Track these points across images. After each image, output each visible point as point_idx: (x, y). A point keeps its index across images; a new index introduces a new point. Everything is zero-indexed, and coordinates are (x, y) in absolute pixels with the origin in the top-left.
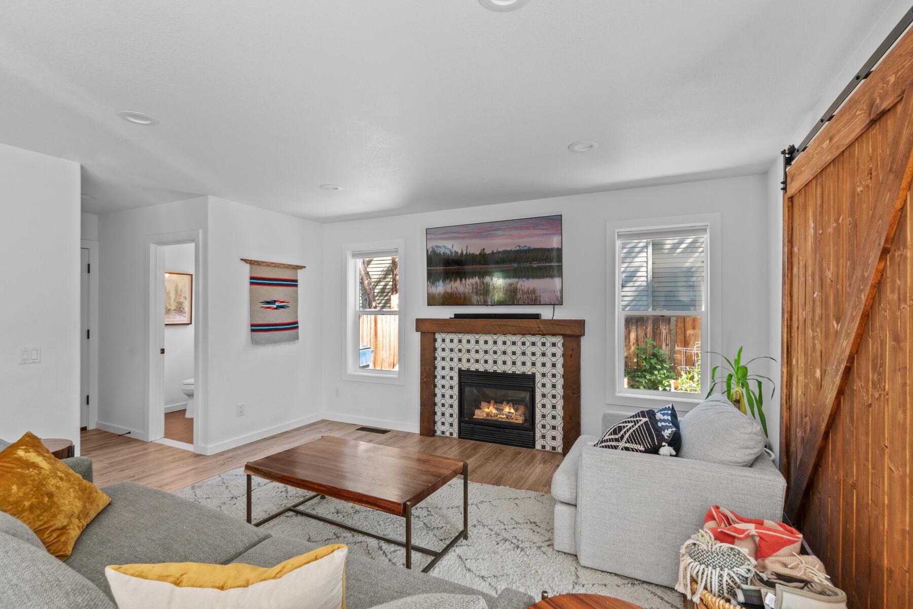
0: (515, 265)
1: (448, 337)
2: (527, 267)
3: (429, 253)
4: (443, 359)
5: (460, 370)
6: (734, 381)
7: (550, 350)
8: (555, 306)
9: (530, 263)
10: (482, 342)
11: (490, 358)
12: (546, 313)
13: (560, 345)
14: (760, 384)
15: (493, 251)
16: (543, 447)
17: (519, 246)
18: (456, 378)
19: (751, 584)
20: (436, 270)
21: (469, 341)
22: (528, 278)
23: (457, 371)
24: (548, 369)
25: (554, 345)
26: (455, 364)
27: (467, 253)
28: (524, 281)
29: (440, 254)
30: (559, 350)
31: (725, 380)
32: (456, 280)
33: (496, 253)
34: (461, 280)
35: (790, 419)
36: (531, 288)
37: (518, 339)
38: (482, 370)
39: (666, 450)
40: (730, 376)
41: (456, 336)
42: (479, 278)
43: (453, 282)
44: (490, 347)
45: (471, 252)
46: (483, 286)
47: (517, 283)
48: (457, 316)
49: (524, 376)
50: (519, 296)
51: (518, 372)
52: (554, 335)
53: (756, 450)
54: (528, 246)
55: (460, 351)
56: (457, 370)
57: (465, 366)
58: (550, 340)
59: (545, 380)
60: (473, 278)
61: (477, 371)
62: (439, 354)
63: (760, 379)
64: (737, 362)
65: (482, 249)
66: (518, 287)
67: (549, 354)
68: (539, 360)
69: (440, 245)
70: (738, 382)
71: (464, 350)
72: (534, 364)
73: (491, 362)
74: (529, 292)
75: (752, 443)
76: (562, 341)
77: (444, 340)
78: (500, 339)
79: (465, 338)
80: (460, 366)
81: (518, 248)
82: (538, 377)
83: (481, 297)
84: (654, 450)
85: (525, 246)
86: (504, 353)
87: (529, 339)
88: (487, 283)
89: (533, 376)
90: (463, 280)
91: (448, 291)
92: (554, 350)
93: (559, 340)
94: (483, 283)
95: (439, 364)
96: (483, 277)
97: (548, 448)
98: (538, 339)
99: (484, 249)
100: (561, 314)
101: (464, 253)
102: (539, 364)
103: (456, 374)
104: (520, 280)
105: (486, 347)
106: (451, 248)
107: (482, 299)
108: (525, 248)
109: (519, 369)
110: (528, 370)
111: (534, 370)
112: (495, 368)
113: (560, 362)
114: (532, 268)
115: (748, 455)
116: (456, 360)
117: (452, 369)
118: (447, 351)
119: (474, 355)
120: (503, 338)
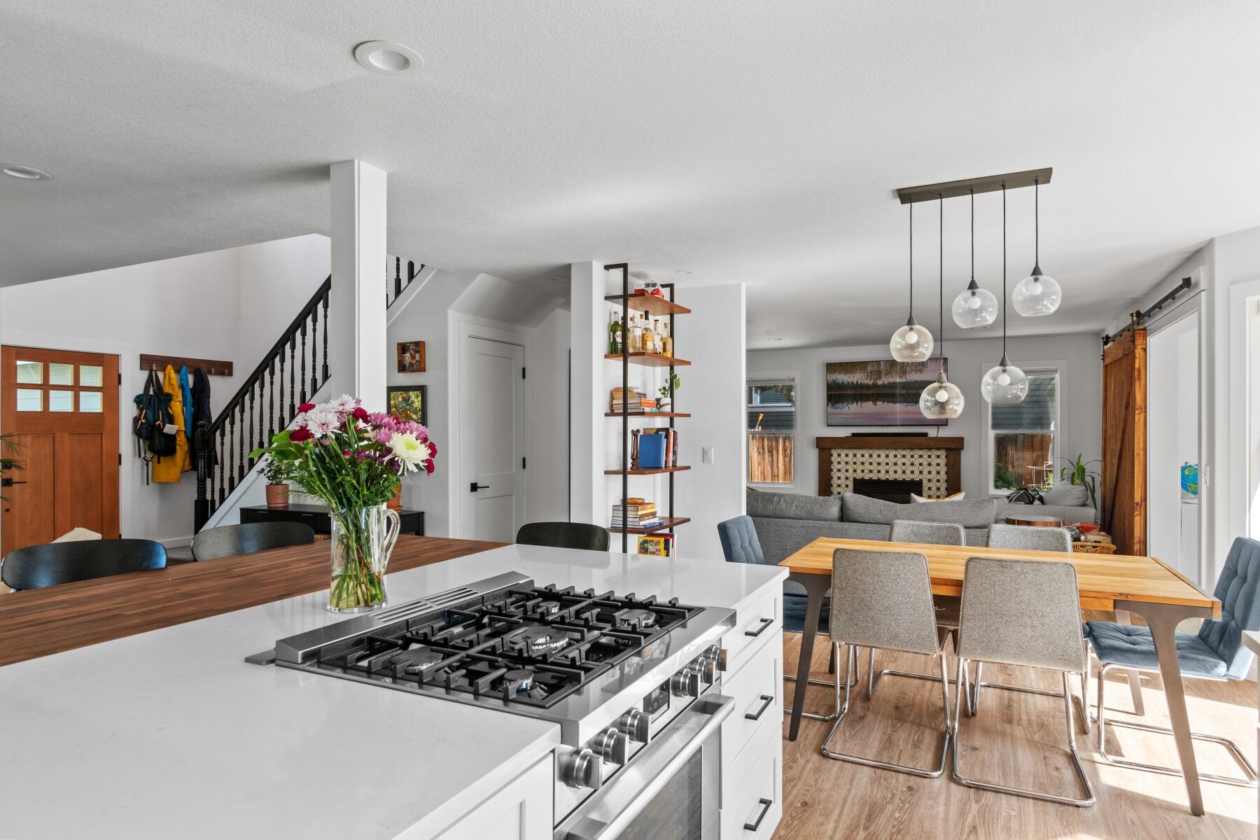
1: (843, 453)
4: (839, 470)
5: (855, 479)
6: (1076, 477)
7: (934, 461)
8: (940, 427)
10: (875, 456)
12: (932, 432)
13: (943, 457)
14: (1093, 478)
18: (851, 486)
19: (1075, 549)
20: (836, 395)
21: (863, 456)
23: (852, 480)
24: (933, 476)
25: (938, 457)
26: (851, 474)
29: (838, 383)
30: (943, 461)
31: (1070, 476)
34: (857, 403)
35: (1105, 490)
37: (907, 453)
38: (875, 478)
39: (1037, 502)
40: (1074, 474)
41: (851, 452)
44: (882, 460)
48: (854, 435)
49: (912, 482)
51: (907, 479)
52: (938, 449)
53: (1082, 500)
57: (859, 476)
58: (934, 453)
59: (930, 485)
61: (871, 479)
62: (835, 466)
63: (1094, 475)
64: (1078, 463)
67: (934, 464)
68: (926, 469)
69: (837, 378)
70: (1078, 478)
71: (859, 462)
72: (921, 472)
73: (883, 472)
75: (1081, 496)
76: (945, 454)
77: (839, 455)
78: (892, 453)
79: (859, 453)
80: (855, 475)
82: (925, 483)
84: (1031, 503)
86: (896, 464)
87: (917, 453)
89: (921, 481)
90: (859, 403)
92: (938, 461)
93: (943, 453)
95: (835, 474)
98: (925, 453)
100: (944, 433)
102: (925, 472)
103: (851, 482)
104: (909, 404)
105: (879, 460)
109: (908, 477)
110: (916, 477)
111: (921, 477)
112: (887, 476)
113: (943, 470)
115: (1079, 501)
116: (851, 471)
117: (847, 478)
118: (843, 464)
119: (867, 467)
120: (894, 452)
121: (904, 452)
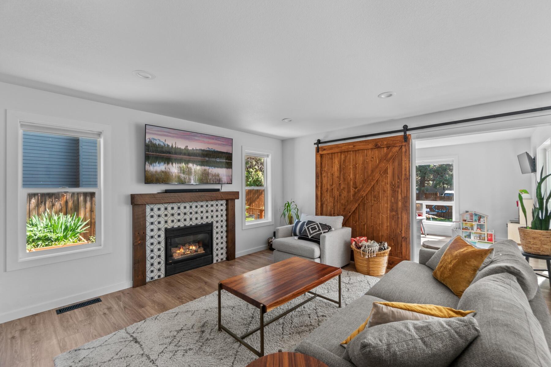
0: (207, 159)
1: (156, 207)
2: (214, 161)
3: (147, 142)
4: (152, 223)
5: (166, 229)
7: (220, 208)
9: (215, 159)
10: (182, 208)
11: (187, 217)
13: (224, 205)
15: (193, 148)
16: (217, 261)
17: (209, 148)
18: (163, 236)
20: (153, 155)
21: (172, 208)
22: (215, 167)
24: (219, 218)
25: (222, 205)
26: (163, 226)
27: (175, 147)
28: (212, 169)
29: (156, 144)
30: (224, 208)
32: (169, 163)
33: (195, 150)
36: (217, 173)
37: (205, 204)
38: (182, 226)
41: (163, 206)
42: (185, 164)
43: (167, 164)
44: (188, 210)
45: (179, 147)
46: (187, 169)
47: (209, 169)
48: (167, 191)
49: (207, 224)
50: (210, 177)
51: (204, 223)
54: (214, 149)
55: (166, 215)
56: (163, 229)
57: (170, 225)
58: (221, 203)
59: (217, 224)
60: (181, 163)
61: (178, 227)
62: (149, 220)
65: (186, 146)
66: (209, 172)
67: (219, 210)
68: (215, 214)
69: (155, 138)
71: (169, 214)
72: (212, 217)
73: (188, 220)
74: (216, 175)
76: (225, 203)
77: (152, 210)
79: (169, 206)
80: (166, 226)
81: (208, 149)
82: (215, 223)
83: (187, 176)
85: (212, 149)
86: (196, 213)
87: (210, 203)
88: (190, 168)
91: (163, 170)
92: (222, 208)
94: (188, 167)
95: (149, 228)
96: (188, 164)
97: (219, 260)
99: (187, 146)
101: (174, 146)
102: (215, 216)
103: (163, 232)
104: (210, 168)
105: (185, 211)
106: (164, 142)
107: (188, 178)
108: (212, 150)
109: (205, 221)
110: (209, 220)
111: (212, 220)
113: (225, 213)
114: (217, 162)
116: (163, 223)
117: (159, 229)
118: (156, 217)
119: (177, 217)
120: (195, 204)
121: (202, 203)
